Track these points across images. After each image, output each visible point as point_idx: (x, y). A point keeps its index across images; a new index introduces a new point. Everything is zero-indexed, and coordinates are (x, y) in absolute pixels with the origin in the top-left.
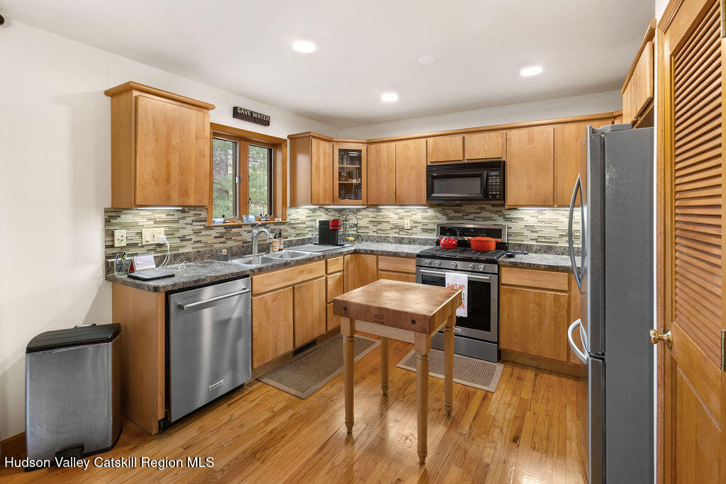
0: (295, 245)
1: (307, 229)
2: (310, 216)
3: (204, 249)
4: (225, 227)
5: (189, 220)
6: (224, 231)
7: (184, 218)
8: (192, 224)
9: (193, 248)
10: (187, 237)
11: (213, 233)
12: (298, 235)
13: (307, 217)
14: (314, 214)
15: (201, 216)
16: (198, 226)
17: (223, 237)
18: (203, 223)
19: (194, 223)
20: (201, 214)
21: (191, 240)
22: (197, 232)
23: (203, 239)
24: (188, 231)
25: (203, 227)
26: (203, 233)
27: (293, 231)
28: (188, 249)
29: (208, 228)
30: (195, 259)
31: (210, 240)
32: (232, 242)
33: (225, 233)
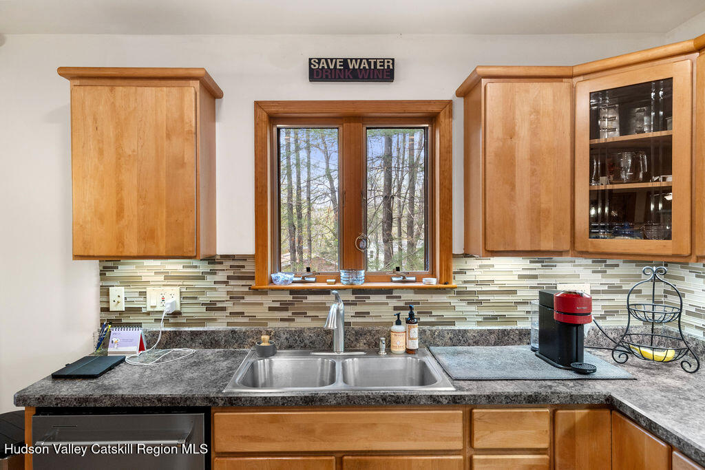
0: (476, 343)
1: (520, 308)
2: (535, 277)
3: (244, 329)
4: (293, 292)
5: (221, 276)
6: (290, 298)
7: (213, 272)
8: (226, 283)
9: (228, 324)
10: (219, 305)
11: (268, 301)
12: (488, 319)
13: (521, 277)
14: (548, 272)
15: (243, 270)
16: (238, 286)
17: (286, 309)
18: (249, 282)
19: (232, 282)
20: (243, 267)
21: (223, 309)
22: (234, 297)
23: (248, 310)
24: (220, 294)
25: (247, 289)
26: (248, 299)
27: (473, 308)
28: (220, 325)
29: (256, 291)
30: (227, 343)
31: (261, 313)
32: (309, 320)
33: (291, 303)
